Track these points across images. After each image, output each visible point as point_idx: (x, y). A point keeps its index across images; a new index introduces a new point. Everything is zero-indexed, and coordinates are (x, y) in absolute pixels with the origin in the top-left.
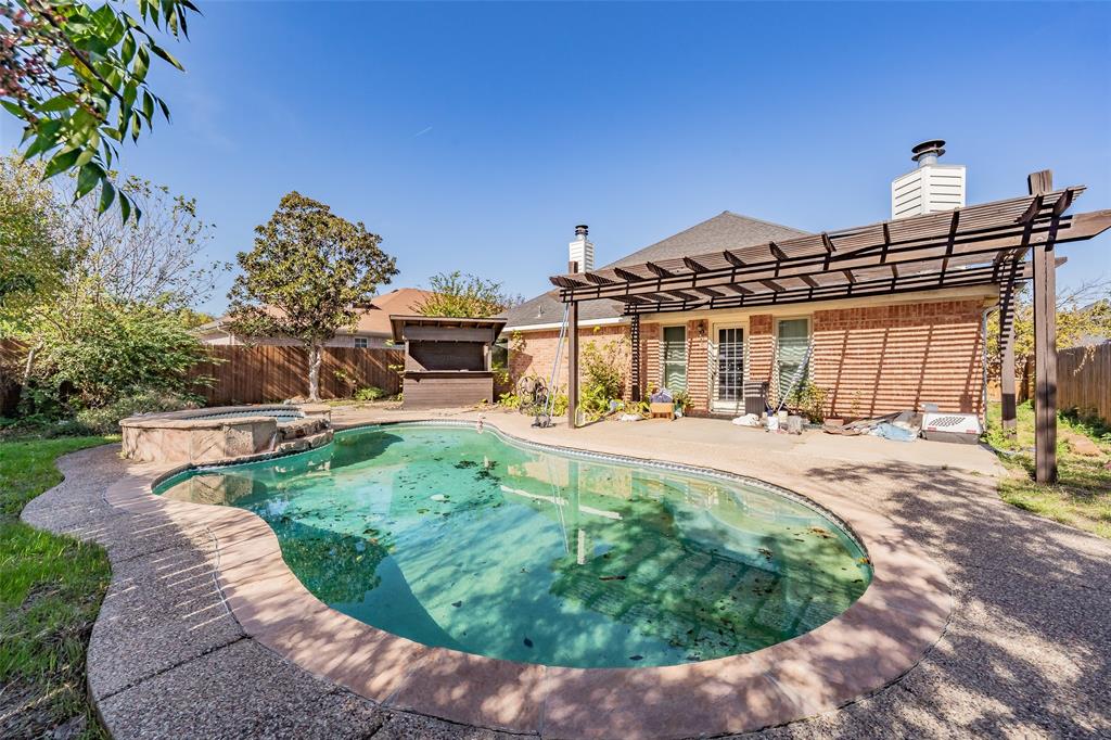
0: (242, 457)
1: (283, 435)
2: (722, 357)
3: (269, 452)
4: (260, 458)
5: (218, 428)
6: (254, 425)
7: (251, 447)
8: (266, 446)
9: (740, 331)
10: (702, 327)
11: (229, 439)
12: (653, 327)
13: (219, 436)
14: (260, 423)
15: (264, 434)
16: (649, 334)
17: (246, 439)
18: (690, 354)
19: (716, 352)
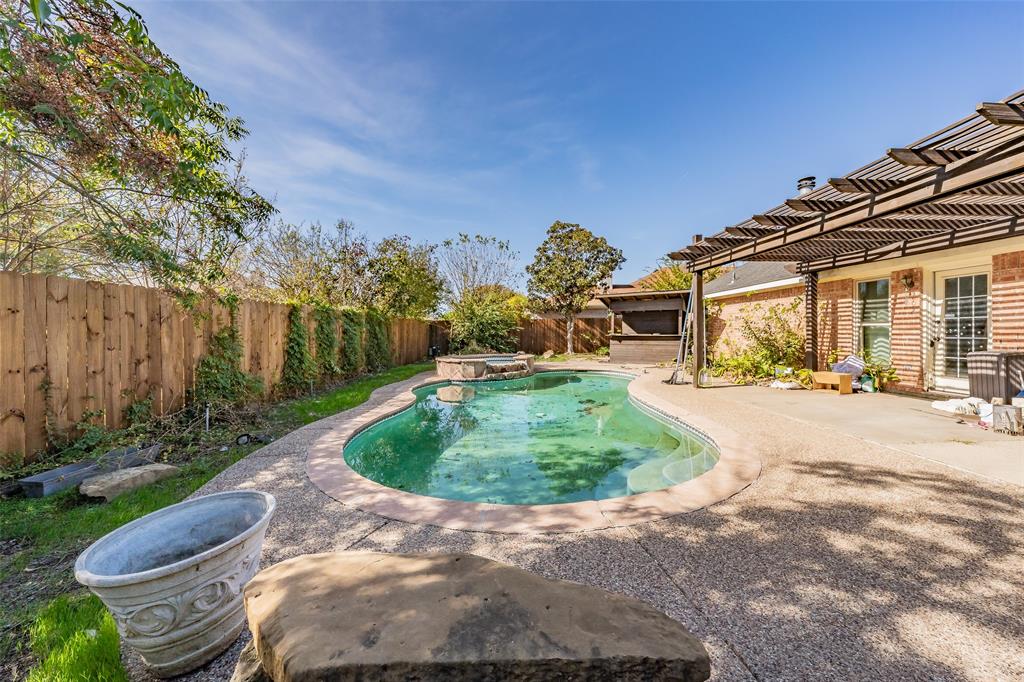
0: (469, 379)
1: (491, 370)
2: (951, 316)
3: (482, 378)
4: (477, 381)
5: (460, 363)
6: (475, 364)
7: (473, 375)
8: (481, 375)
9: (982, 279)
10: (911, 280)
11: (464, 369)
12: (845, 284)
13: (459, 366)
14: (478, 362)
15: (480, 368)
16: (840, 292)
17: (471, 369)
18: (894, 314)
19: (939, 311)
